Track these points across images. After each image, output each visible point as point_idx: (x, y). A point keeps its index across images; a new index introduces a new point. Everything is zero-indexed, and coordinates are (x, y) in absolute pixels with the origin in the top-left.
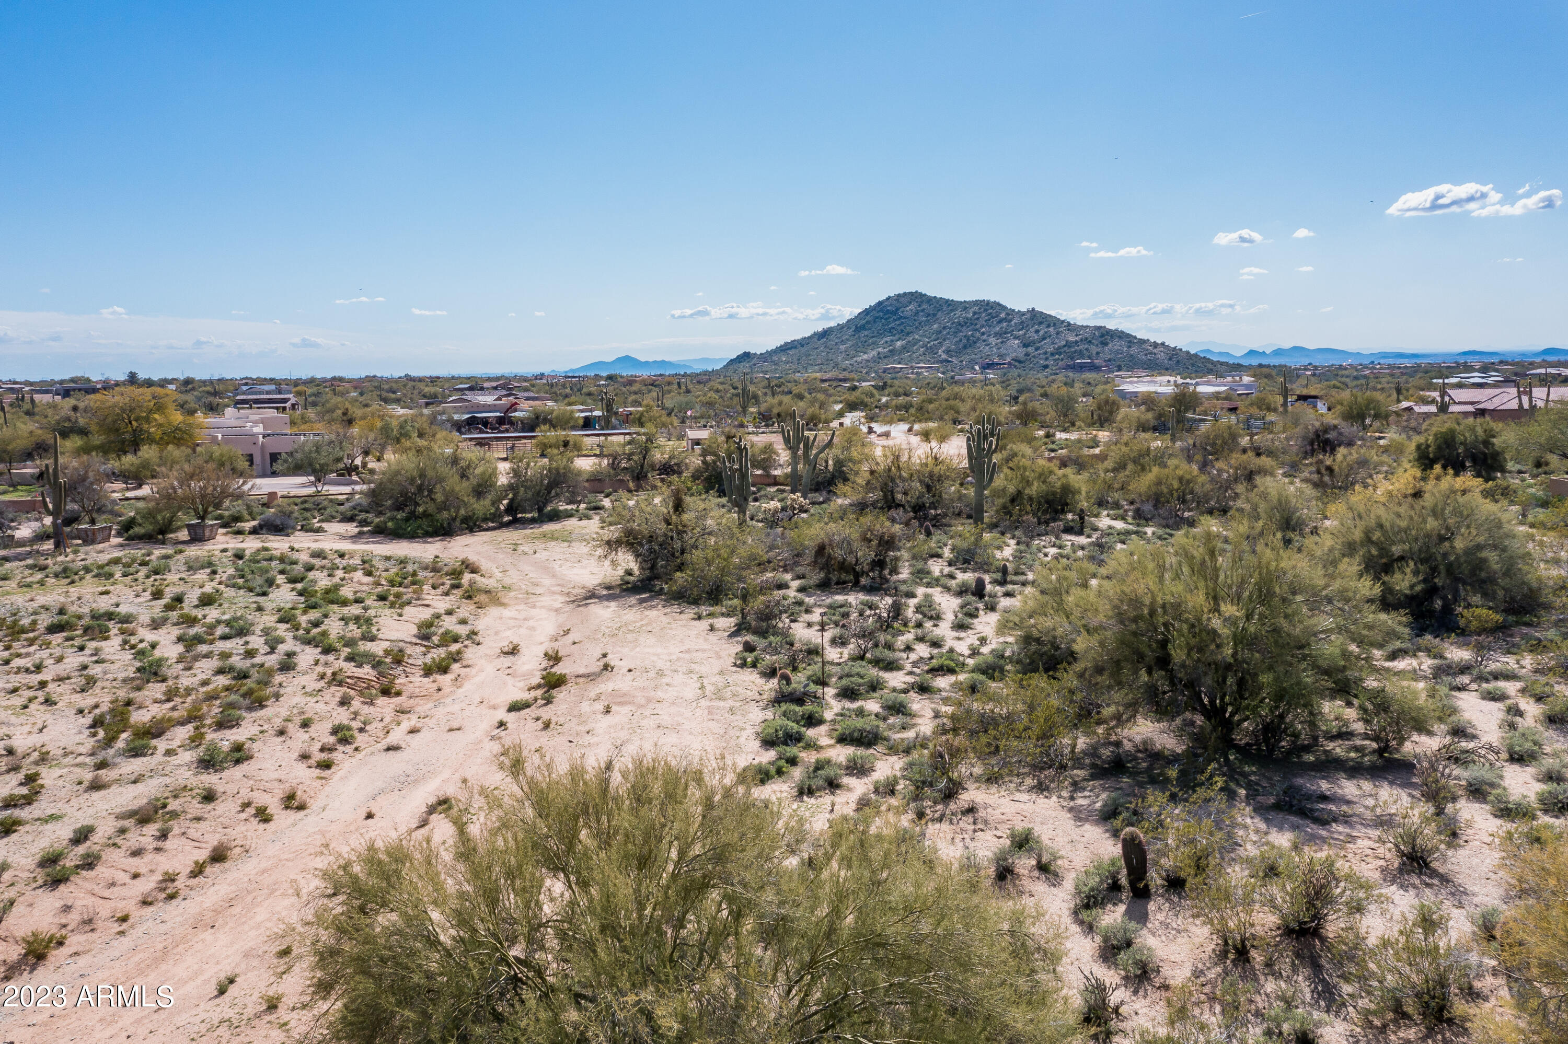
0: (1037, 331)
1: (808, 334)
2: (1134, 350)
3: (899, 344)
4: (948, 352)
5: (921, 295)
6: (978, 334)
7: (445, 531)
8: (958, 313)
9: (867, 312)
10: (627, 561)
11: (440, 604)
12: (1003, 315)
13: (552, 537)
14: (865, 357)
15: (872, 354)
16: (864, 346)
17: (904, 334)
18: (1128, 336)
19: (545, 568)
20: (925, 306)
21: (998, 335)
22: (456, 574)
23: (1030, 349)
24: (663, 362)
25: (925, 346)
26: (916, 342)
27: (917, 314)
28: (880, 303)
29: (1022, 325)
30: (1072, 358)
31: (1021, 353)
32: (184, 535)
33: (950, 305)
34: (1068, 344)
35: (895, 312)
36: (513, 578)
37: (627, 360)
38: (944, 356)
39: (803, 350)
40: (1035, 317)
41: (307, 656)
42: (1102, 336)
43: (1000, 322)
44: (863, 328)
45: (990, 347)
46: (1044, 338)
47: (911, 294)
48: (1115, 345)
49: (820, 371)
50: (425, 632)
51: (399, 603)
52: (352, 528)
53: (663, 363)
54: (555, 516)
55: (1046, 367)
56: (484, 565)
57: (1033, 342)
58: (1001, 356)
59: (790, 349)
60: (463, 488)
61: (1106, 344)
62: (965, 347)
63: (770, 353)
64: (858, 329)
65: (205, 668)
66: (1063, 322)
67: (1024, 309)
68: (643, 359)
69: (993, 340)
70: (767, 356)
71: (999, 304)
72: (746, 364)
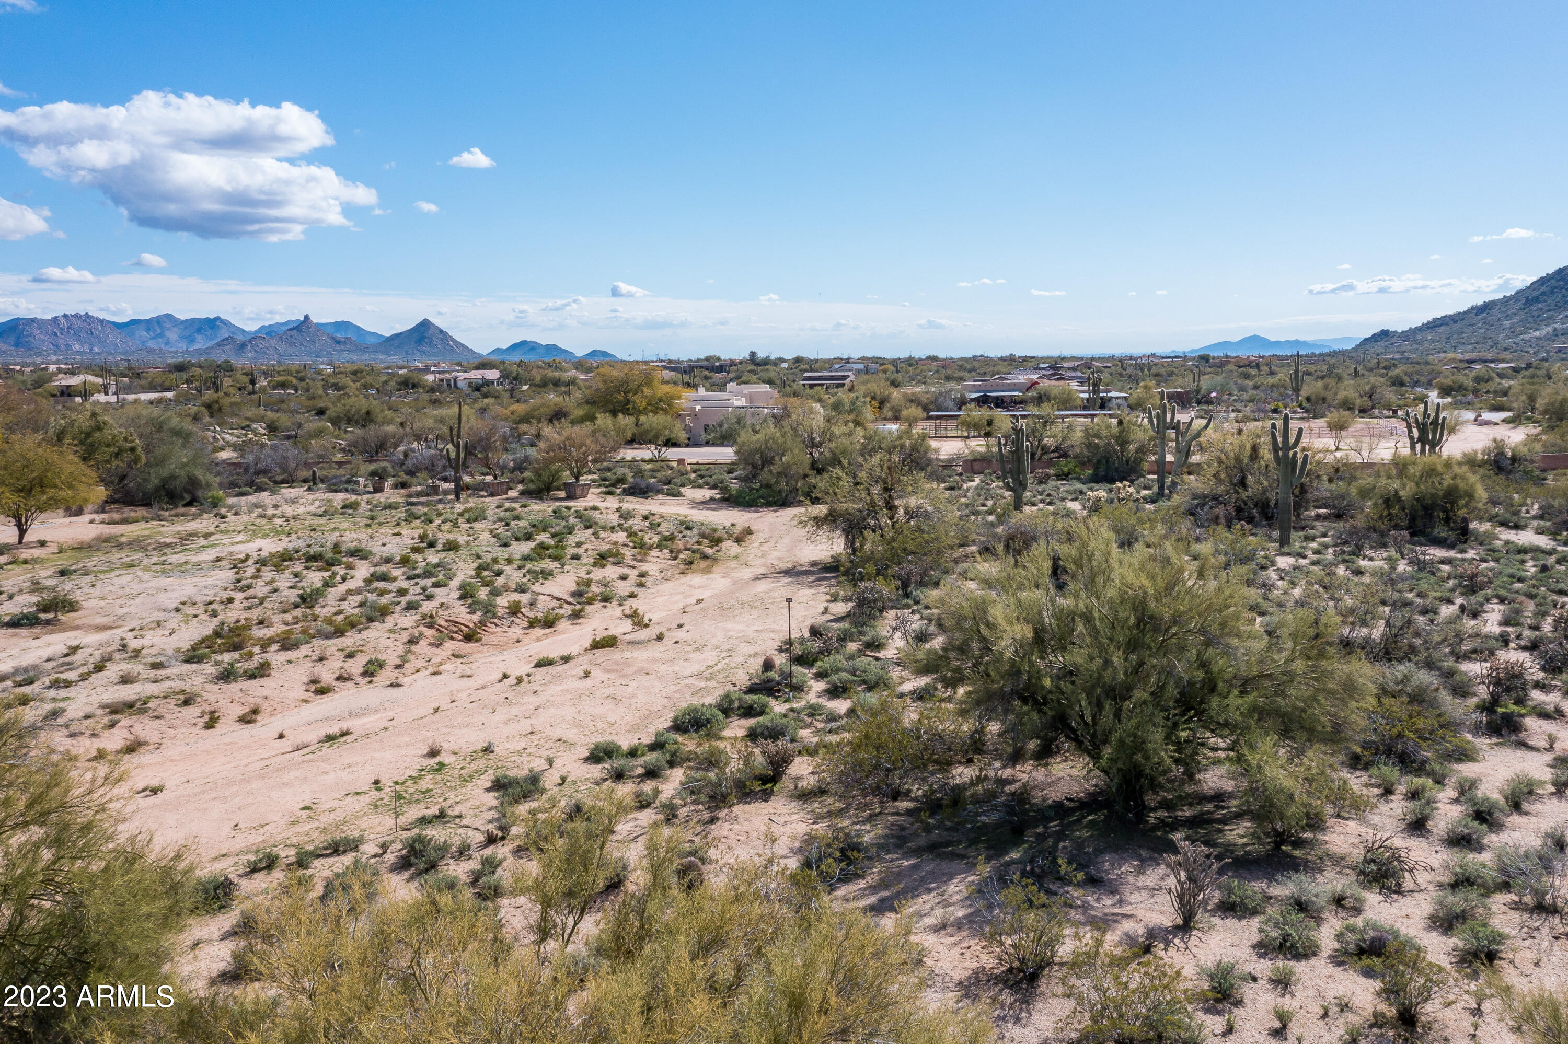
1: (1464, 308)
7: (783, 502)
9: (1541, 281)
14: (1536, 334)
16: (1537, 321)
24: (1294, 342)
37: (1255, 339)
39: (1456, 327)
44: (1534, 300)
49: (1473, 351)
53: (1297, 342)
59: (1441, 325)
63: (1414, 331)
64: (1528, 302)
68: (1273, 339)
70: (1410, 335)
72: (1382, 344)
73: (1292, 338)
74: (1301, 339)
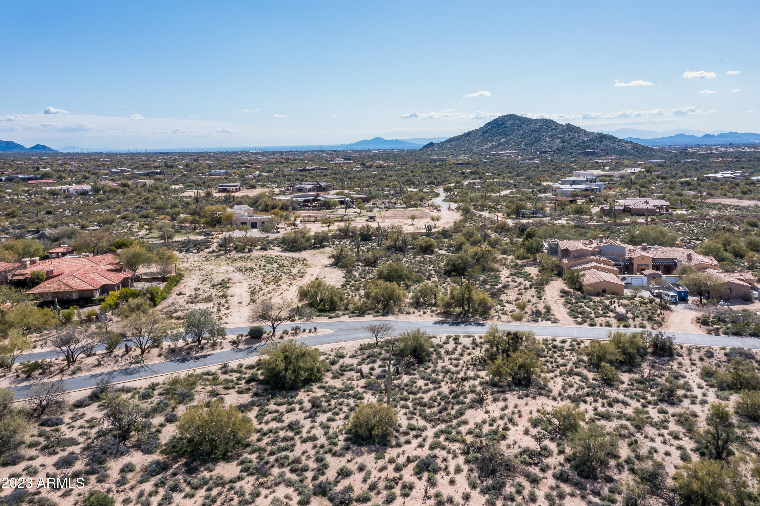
0: (569, 135)
1: (461, 134)
2: (616, 145)
3: (503, 140)
4: (526, 145)
5: (515, 116)
6: (541, 136)
7: (299, 250)
8: (532, 125)
9: (489, 124)
10: (333, 260)
11: (301, 267)
12: (554, 127)
13: (321, 253)
14: (486, 147)
15: (490, 145)
16: (486, 141)
17: (506, 135)
18: (614, 138)
19: (319, 260)
20: (517, 122)
21: (551, 136)
22: (303, 261)
23: (565, 144)
24: (396, 140)
25: (515, 141)
26: (511, 139)
27: (513, 125)
28: (495, 120)
29: (563, 132)
30: (585, 149)
31: (560, 146)
32: (247, 250)
33: (529, 121)
34: (584, 142)
35: (502, 125)
36: (313, 262)
37: (378, 140)
38: (524, 147)
39: (458, 142)
40: (570, 128)
41: (283, 275)
42: (601, 138)
43: (552, 130)
44: (486, 132)
45: (546, 142)
46: (572, 139)
47: (511, 115)
48: (606, 142)
50: (299, 272)
51: (294, 267)
52: (279, 249)
54: (324, 247)
55: (572, 153)
56: (308, 259)
57: (567, 141)
58: (551, 147)
60: (303, 240)
61: (602, 142)
62: (534, 142)
63: (443, 143)
64: (485, 132)
65: (271, 276)
66: (582, 130)
67: (564, 124)
69: (548, 139)
70: (441, 145)
71: (552, 121)
72: (431, 149)
73: (394, 138)
74: (398, 138)
